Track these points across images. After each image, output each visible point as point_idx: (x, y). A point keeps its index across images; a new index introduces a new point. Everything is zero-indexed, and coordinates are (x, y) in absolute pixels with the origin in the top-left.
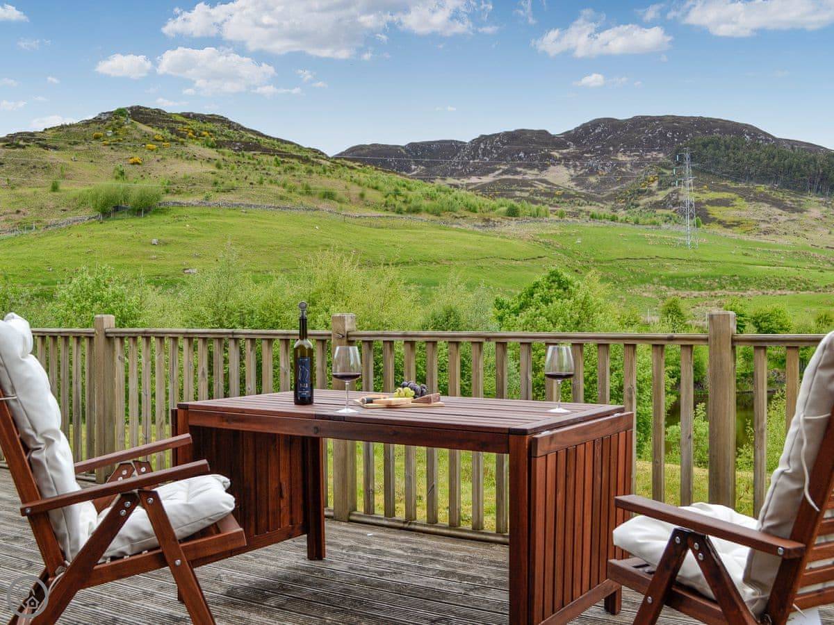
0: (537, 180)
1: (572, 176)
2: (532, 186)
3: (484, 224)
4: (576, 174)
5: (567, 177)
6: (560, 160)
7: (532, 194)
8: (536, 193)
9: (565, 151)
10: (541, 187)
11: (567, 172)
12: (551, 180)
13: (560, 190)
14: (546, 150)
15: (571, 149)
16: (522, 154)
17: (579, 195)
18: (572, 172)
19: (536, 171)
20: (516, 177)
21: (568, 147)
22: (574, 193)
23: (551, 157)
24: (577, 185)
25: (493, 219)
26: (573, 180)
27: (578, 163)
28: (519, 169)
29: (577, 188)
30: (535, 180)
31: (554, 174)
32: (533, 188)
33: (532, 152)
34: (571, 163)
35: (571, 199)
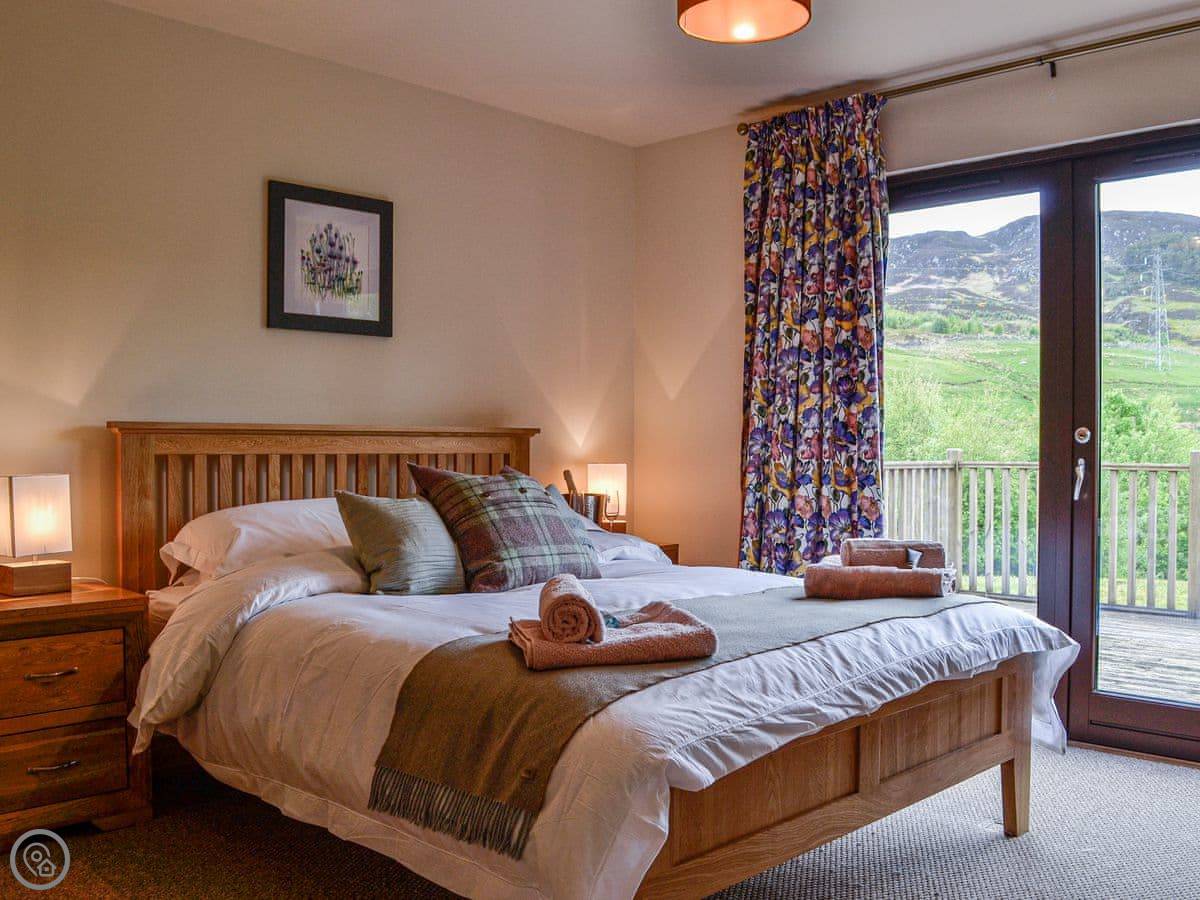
0: (956, 290)
1: (997, 284)
2: (949, 297)
3: (907, 342)
4: (1002, 282)
5: (992, 286)
6: (982, 265)
7: (950, 306)
8: (955, 304)
9: (987, 255)
10: (960, 297)
11: (991, 279)
12: (972, 290)
13: (984, 301)
14: (965, 254)
15: (995, 253)
16: (936, 260)
17: (1007, 308)
18: (997, 279)
19: (953, 280)
20: (930, 287)
21: (991, 250)
22: (1000, 305)
23: (971, 262)
24: (1004, 295)
25: (917, 336)
26: (998, 290)
27: (1004, 270)
28: (933, 277)
29: (1005, 299)
30: (953, 289)
31: (975, 283)
32: (951, 300)
33: (949, 256)
34: (995, 269)
35: (998, 312)
